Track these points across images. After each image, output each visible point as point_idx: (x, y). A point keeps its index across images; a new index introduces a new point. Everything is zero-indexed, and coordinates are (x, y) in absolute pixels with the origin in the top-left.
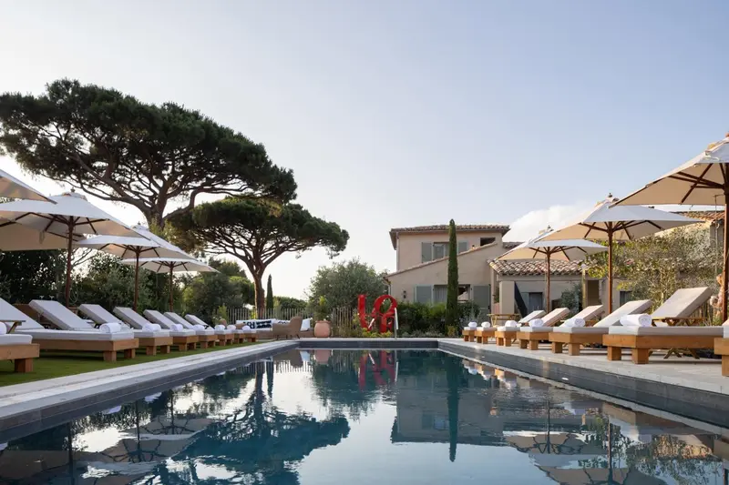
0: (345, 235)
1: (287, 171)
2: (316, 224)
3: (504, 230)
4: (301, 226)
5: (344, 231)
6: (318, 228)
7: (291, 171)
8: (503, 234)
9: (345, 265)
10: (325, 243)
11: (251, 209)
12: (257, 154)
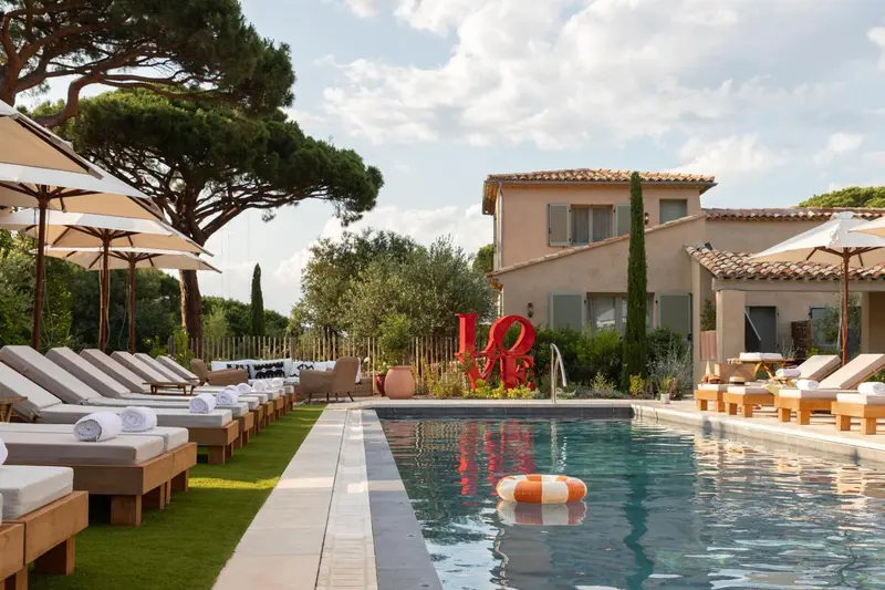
0: (375, 178)
1: (277, 47)
2: (319, 156)
3: (705, 185)
4: (284, 156)
5: (373, 171)
6: (324, 162)
7: (285, 47)
8: (702, 192)
9: (370, 239)
10: (334, 195)
11: (180, 117)
12: (223, 13)
